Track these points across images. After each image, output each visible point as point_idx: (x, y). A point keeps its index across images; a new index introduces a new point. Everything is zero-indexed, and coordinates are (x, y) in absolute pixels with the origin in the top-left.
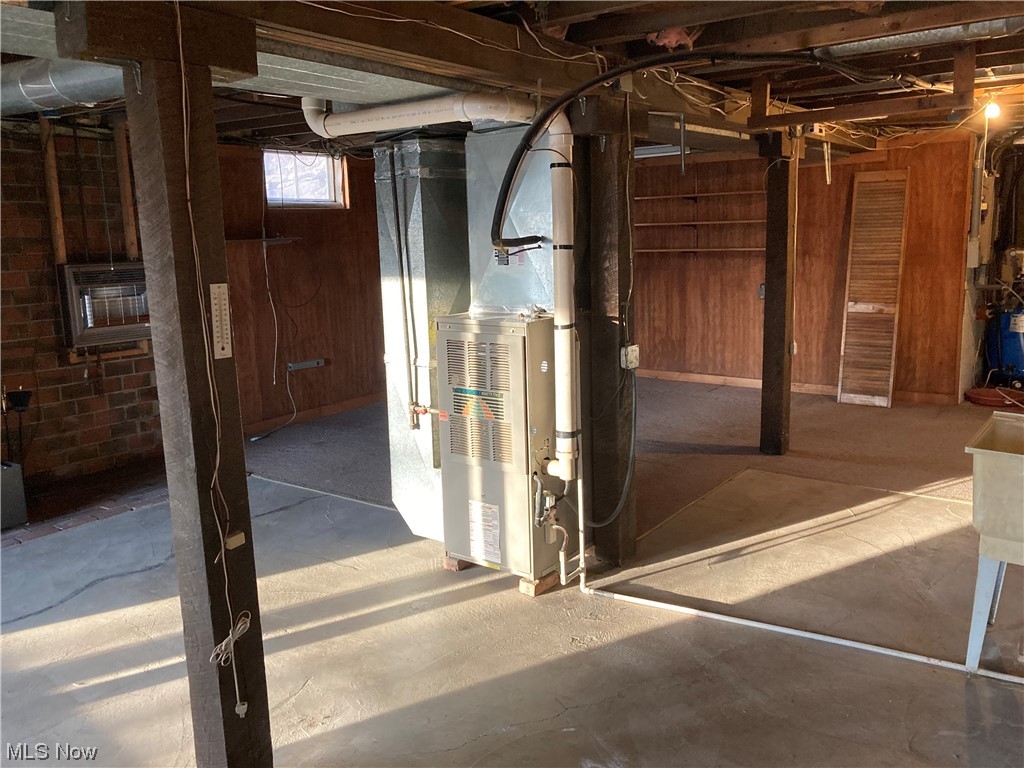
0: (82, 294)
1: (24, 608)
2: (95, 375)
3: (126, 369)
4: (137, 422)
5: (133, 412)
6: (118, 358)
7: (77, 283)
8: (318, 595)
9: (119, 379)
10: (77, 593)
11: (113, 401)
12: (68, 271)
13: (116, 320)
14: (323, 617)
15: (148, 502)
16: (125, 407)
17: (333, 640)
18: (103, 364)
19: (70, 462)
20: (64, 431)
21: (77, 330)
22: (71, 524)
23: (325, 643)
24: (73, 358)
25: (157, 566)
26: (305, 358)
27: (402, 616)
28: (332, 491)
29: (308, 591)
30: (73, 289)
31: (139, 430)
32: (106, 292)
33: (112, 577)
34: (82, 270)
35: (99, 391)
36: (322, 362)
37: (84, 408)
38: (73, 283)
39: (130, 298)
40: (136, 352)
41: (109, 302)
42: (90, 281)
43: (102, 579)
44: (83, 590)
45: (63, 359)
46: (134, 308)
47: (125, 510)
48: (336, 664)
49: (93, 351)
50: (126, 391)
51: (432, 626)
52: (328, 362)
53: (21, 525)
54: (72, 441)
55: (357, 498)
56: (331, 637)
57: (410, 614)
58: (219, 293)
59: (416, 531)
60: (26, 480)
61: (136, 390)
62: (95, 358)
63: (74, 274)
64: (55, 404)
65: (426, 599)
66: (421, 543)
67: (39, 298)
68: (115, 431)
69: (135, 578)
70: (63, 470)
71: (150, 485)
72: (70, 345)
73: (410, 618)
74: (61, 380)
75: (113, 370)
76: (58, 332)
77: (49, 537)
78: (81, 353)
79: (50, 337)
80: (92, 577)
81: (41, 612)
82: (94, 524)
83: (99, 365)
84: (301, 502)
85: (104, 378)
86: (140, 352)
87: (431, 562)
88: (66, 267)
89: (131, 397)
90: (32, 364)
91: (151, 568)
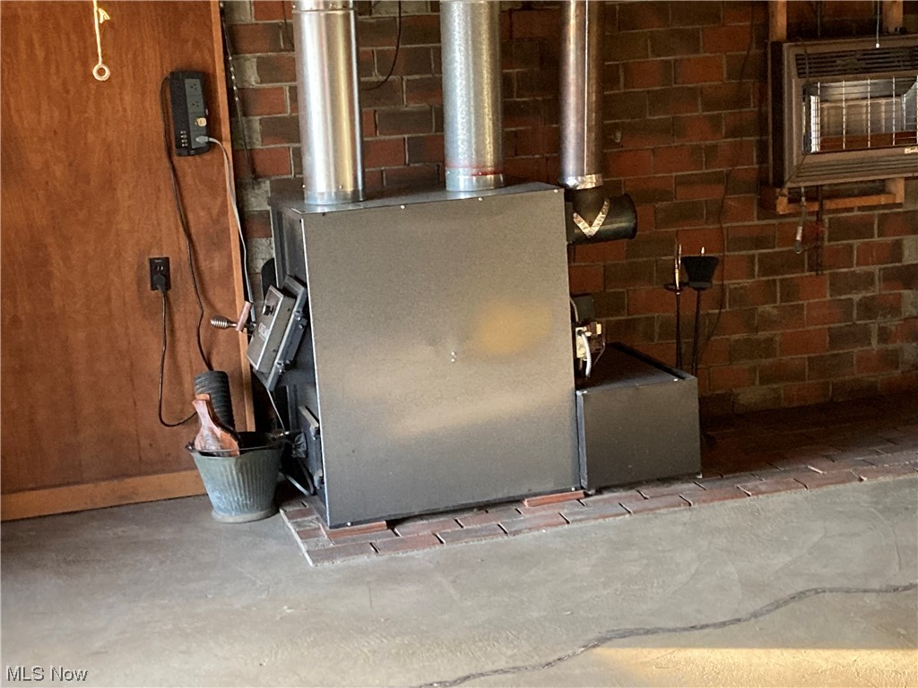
0: (806, 93)
2: (812, 237)
3: (861, 230)
4: (874, 326)
5: (868, 308)
6: (850, 210)
7: (800, 75)
9: (851, 246)
10: (778, 605)
11: (838, 285)
12: (789, 53)
13: (856, 142)
15: (888, 472)
16: (856, 297)
18: (826, 218)
19: (761, 384)
20: (757, 330)
21: (793, 156)
22: (763, 488)
24: (782, 205)
25: (906, 588)
30: (793, 85)
31: (874, 342)
32: (846, 89)
33: (831, 591)
34: (810, 50)
35: (816, 266)
37: (790, 292)
38: (794, 72)
39: (883, 101)
40: (883, 200)
41: (849, 107)
42: (820, 70)
43: (816, 592)
44: (786, 602)
45: (767, 207)
46: (888, 119)
47: (849, 478)
49: (815, 194)
50: (858, 269)
53: (689, 477)
54: (767, 348)
61: (875, 269)
62: (816, 207)
63: (798, 58)
64: (746, 282)
67: (739, 102)
68: (836, 338)
70: (751, 395)
71: (889, 441)
72: (780, 183)
74: (759, 242)
75: (844, 229)
76: (762, 158)
78: (794, 198)
79: (749, 168)
82: (800, 495)
83: (820, 220)
85: (826, 243)
86: (891, 201)
88: (785, 45)
89: (868, 280)
90: (719, 212)
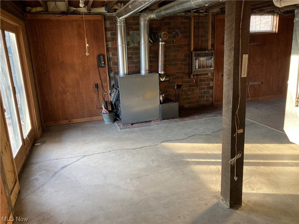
0: (196, 59)
1: (178, 138)
2: (196, 82)
3: (204, 81)
4: (205, 95)
5: (205, 93)
6: (202, 78)
7: (195, 57)
8: (255, 153)
9: (202, 83)
10: (190, 137)
11: (200, 89)
12: (193, 53)
13: (203, 67)
14: (257, 160)
15: (207, 117)
16: (203, 91)
17: (260, 167)
18: (199, 79)
19: (188, 104)
20: (187, 96)
21: (194, 69)
22: (188, 120)
23: (258, 167)
24: (192, 77)
25: (209, 135)
26: (255, 81)
27: (285, 166)
28: (261, 123)
29: (252, 151)
30: (194, 58)
31: (205, 98)
32: (202, 59)
33: (198, 135)
34: (197, 53)
35: (197, 86)
36: (260, 83)
37: (193, 90)
38: (194, 56)
39: (208, 61)
40: (207, 76)
41: (202, 62)
42: (198, 56)
43: (195, 135)
44: (191, 136)
45: (190, 77)
46: (208, 64)
47: (201, 118)
48: (261, 174)
49: (197, 75)
50: (203, 87)
51: (296, 172)
52: (262, 83)
53: (177, 118)
54: (189, 98)
55: (269, 126)
56: (260, 166)
57: (287, 166)
58: (246, 57)
59: (291, 140)
60: (179, 107)
61: (206, 87)
62: (197, 77)
63: (195, 54)
64: (186, 88)
65: (294, 163)
66: (292, 145)
67: (185, 60)
68: (200, 97)
69: (203, 136)
70: (186, 106)
71: (207, 113)
72: (192, 73)
73: (287, 167)
74: (189, 82)
75: (201, 81)
76: (189, 69)
77: (183, 122)
78: (194, 76)
79: (187, 71)
80: (193, 134)
81: (181, 140)
82: (193, 121)
83: (197, 79)
84: (251, 125)
85: (198, 83)
86: (208, 76)
87: (296, 152)
88: (193, 52)
89: (205, 88)
90: (182, 78)
91: (207, 135)
